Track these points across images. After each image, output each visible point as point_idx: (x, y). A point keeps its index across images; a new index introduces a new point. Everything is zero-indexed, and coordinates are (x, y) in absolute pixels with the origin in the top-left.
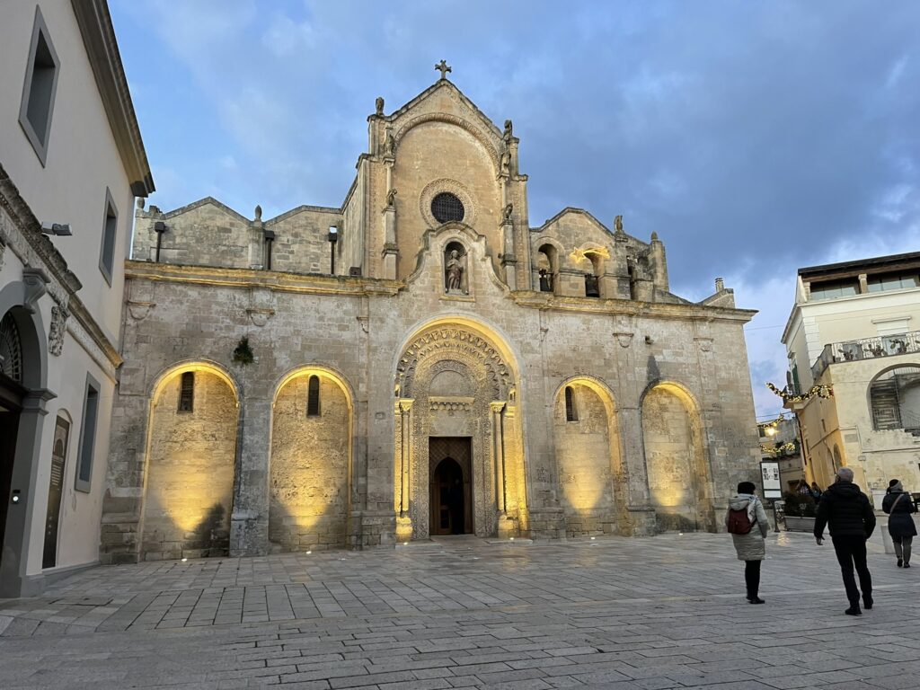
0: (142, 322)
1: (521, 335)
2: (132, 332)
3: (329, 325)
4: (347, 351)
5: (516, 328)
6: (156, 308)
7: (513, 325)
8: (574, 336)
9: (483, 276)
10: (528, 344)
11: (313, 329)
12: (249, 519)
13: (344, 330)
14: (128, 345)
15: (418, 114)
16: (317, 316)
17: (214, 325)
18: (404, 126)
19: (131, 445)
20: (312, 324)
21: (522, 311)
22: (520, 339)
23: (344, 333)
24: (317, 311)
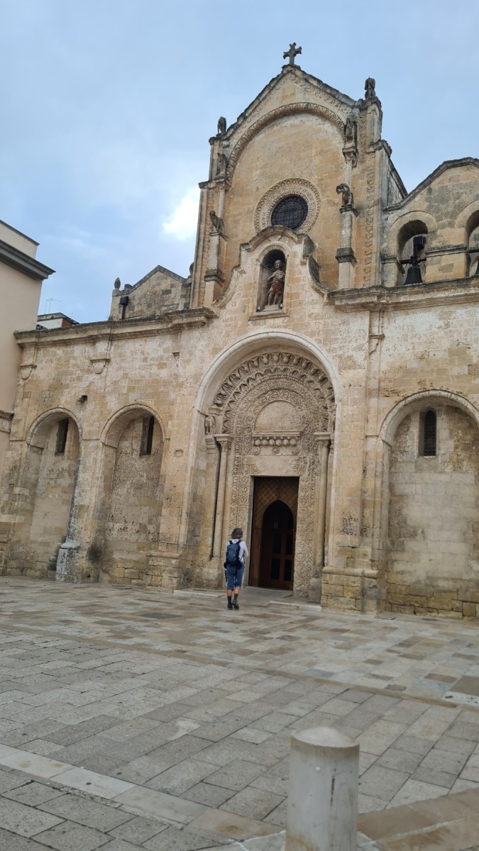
0: (27, 381)
1: (341, 348)
2: (21, 390)
3: (151, 365)
4: (162, 389)
5: (336, 339)
6: (37, 368)
7: (332, 337)
8: (424, 339)
9: (301, 283)
10: (350, 358)
11: (139, 370)
12: (71, 548)
13: (162, 368)
14: (18, 401)
15: (257, 118)
16: (143, 357)
17: (69, 377)
18: (242, 138)
19: (12, 481)
20: (137, 367)
21: (345, 317)
22: (340, 353)
23: (162, 371)
24: (143, 353)
